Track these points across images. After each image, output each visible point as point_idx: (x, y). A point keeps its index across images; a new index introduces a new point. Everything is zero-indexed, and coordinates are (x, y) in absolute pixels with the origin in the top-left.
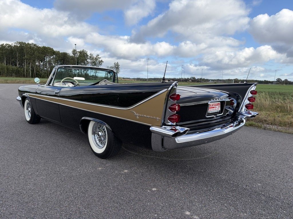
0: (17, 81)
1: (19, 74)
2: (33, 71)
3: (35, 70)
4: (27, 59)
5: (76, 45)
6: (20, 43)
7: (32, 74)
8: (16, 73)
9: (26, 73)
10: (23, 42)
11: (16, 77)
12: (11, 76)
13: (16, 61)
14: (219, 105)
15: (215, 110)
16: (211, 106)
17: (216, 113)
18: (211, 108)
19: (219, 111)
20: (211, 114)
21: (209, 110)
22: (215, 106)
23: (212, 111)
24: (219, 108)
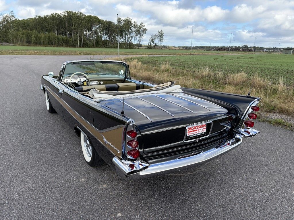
0: (64, 53)
1: (69, 44)
2: (80, 41)
4: (75, 29)
5: (118, 14)
6: (68, 12)
7: (80, 43)
8: (66, 43)
9: (75, 43)
10: (70, 11)
11: (66, 47)
12: (62, 46)
13: (65, 30)
14: (204, 126)
15: (198, 133)
16: (192, 129)
17: (200, 135)
18: (192, 131)
19: (203, 133)
20: (191, 137)
21: (189, 134)
22: (198, 129)
23: (193, 134)
24: (205, 130)
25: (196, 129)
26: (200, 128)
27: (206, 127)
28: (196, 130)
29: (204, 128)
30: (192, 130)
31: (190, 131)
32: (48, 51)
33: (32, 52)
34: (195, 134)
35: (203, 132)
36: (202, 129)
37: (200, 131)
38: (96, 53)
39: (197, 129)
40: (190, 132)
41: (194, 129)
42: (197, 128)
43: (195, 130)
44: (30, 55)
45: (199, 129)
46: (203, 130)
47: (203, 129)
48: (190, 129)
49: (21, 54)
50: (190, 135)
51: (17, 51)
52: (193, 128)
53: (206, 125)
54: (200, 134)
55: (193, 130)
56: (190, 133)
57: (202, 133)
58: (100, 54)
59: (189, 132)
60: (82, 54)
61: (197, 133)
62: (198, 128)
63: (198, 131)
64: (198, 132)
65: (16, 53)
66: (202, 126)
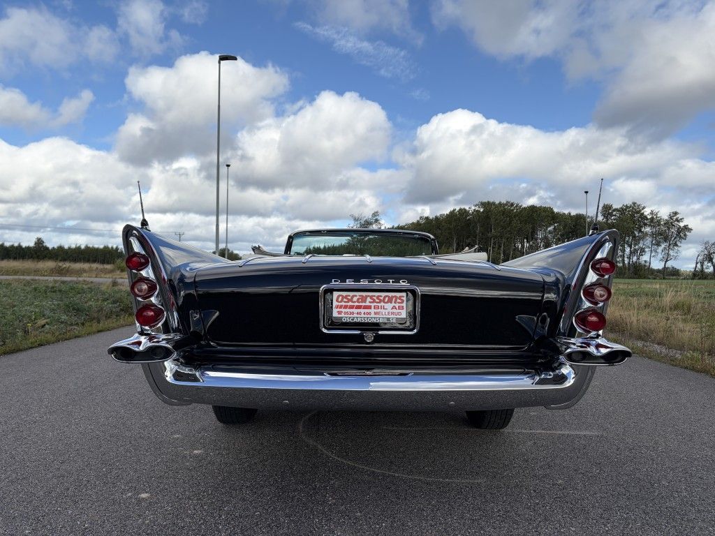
6: (483, 204)
10: (491, 201)
13: (474, 241)
14: (398, 301)
15: (373, 315)
16: (351, 300)
17: (380, 323)
18: (352, 307)
19: (394, 321)
20: (346, 323)
21: (340, 313)
22: (375, 304)
23: (355, 315)
24: (400, 311)
25: (367, 304)
26: (382, 304)
27: (405, 305)
28: (369, 307)
29: (397, 305)
30: (350, 304)
31: (343, 304)
34: (363, 315)
35: (392, 316)
36: (389, 306)
37: (382, 310)
39: (373, 305)
40: (346, 307)
41: (358, 301)
42: (369, 299)
43: (364, 304)
45: (379, 305)
46: (394, 310)
47: (394, 307)
48: (345, 300)
50: (343, 315)
52: (355, 299)
53: (405, 299)
54: (381, 321)
55: (356, 304)
56: (343, 310)
57: (388, 319)
59: (341, 307)
61: (369, 316)
62: (374, 301)
63: (372, 311)
64: (375, 313)
66: (390, 301)
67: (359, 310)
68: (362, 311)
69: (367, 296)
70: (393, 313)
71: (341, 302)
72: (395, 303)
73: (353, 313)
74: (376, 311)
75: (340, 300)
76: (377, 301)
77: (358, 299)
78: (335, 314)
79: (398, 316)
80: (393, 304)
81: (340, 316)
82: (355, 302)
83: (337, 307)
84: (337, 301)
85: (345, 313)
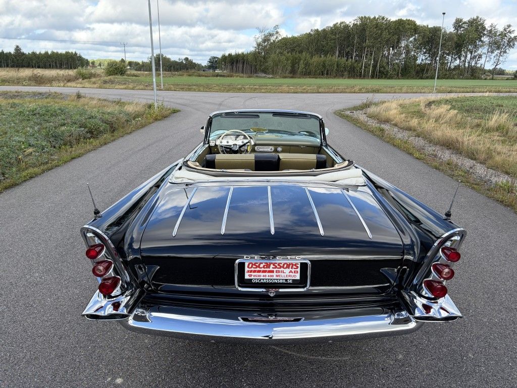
1: (354, 73)
2: (375, 66)
3: (378, 65)
4: (369, 47)
5: (444, 14)
7: (373, 72)
8: (349, 71)
9: (365, 70)
10: (367, 16)
11: (349, 78)
12: (342, 76)
13: (352, 50)
14: (294, 267)
15: (275, 278)
16: (259, 267)
17: (280, 283)
18: (259, 271)
19: (291, 282)
20: (255, 283)
21: (250, 276)
22: (277, 269)
23: (262, 278)
24: (295, 274)
25: (271, 269)
26: (282, 269)
27: (299, 270)
28: (272, 272)
29: (293, 270)
30: (258, 269)
31: (253, 269)
32: (310, 85)
33: (285, 88)
34: (267, 278)
35: (290, 278)
36: (287, 271)
37: (282, 274)
38: (389, 90)
39: (275, 270)
40: (255, 271)
41: (264, 267)
42: (272, 266)
43: (268, 269)
44: (282, 93)
45: (280, 270)
46: (291, 274)
47: (291, 272)
48: (254, 266)
49: (270, 92)
50: (252, 277)
51: (265, 87)
52: (262, 266)
53: (299, 266)
54: (281, 281)
55: (263, 269)
56: (252, 274)
57: (286, 280)
58: (397, 91)
59: (251, 271)
60: (364, 90)
61: (272, 278)
62: (276, 267)
63: (275, 274)
64: (277, 276)
65: (263, 91)
66: (288, 266)
67: (264, 274)
68: (267, 274)
69: (270, 264)
70: (290, 276)
71: (251, 268)
72: (292, 268)
73: (260, 276)
74: (277, 274)
75: (250, 266)
76: (278, 267)
77: (264, 266)
78: (247, 277)
79: (294, 278)
80: (290, 269)
81: (250, 278)
82: (261, 268)
83: (248, 272)
84: (248, 267)
85: (254, 276)
